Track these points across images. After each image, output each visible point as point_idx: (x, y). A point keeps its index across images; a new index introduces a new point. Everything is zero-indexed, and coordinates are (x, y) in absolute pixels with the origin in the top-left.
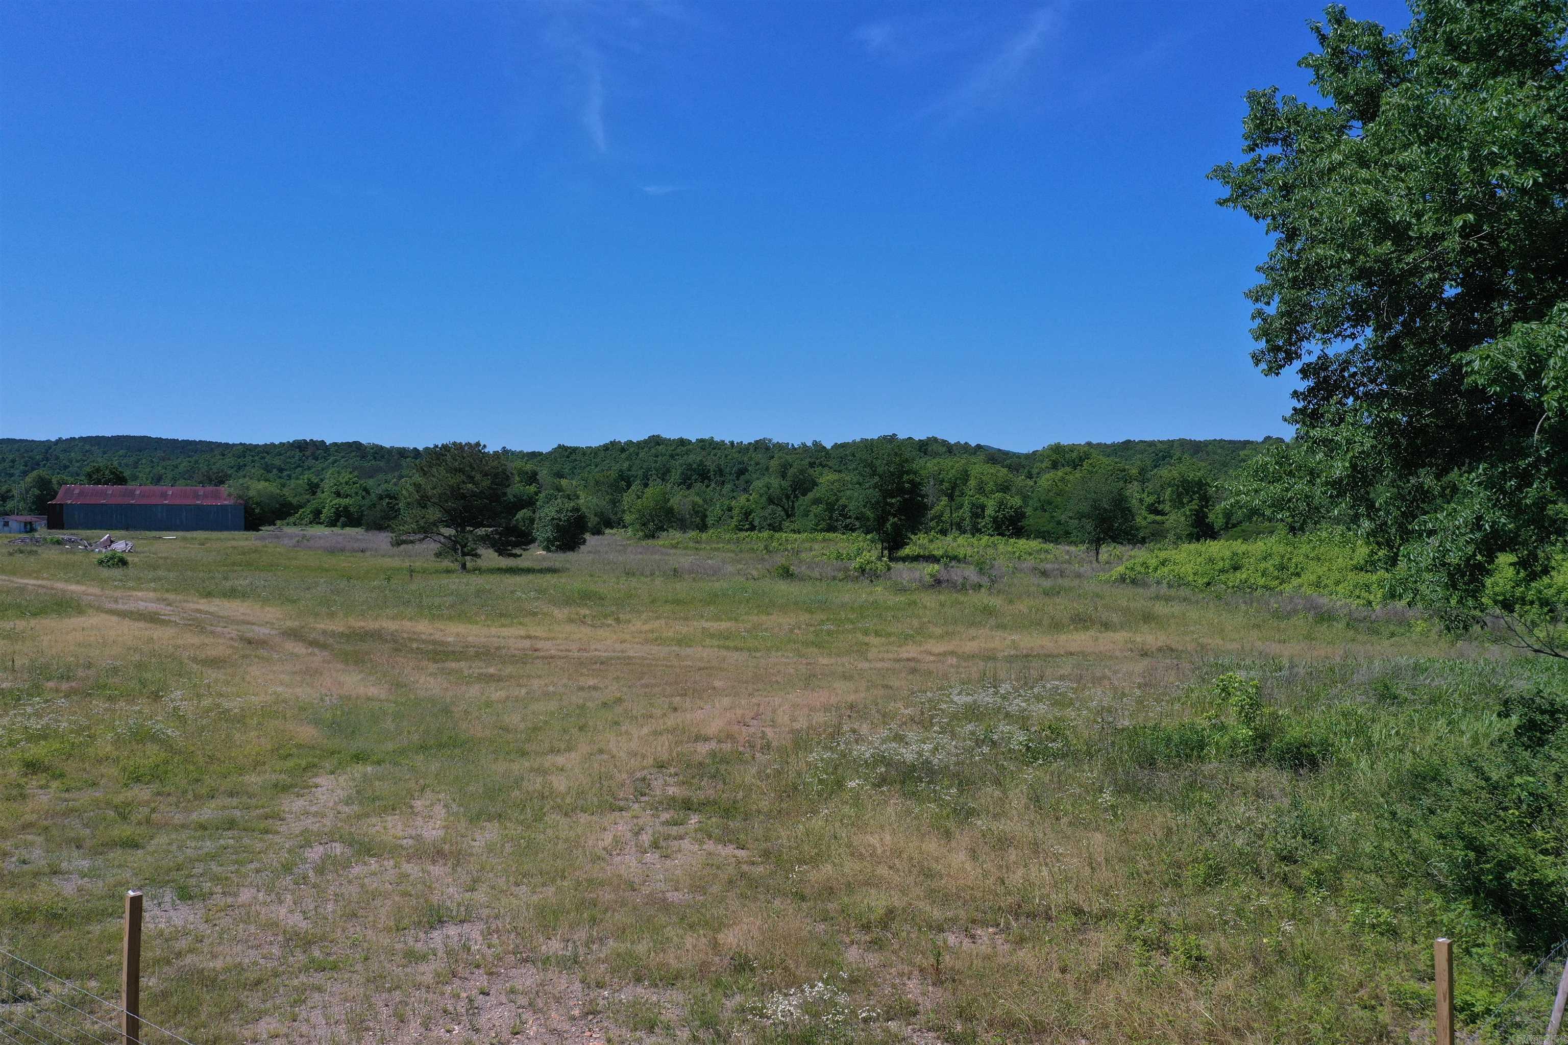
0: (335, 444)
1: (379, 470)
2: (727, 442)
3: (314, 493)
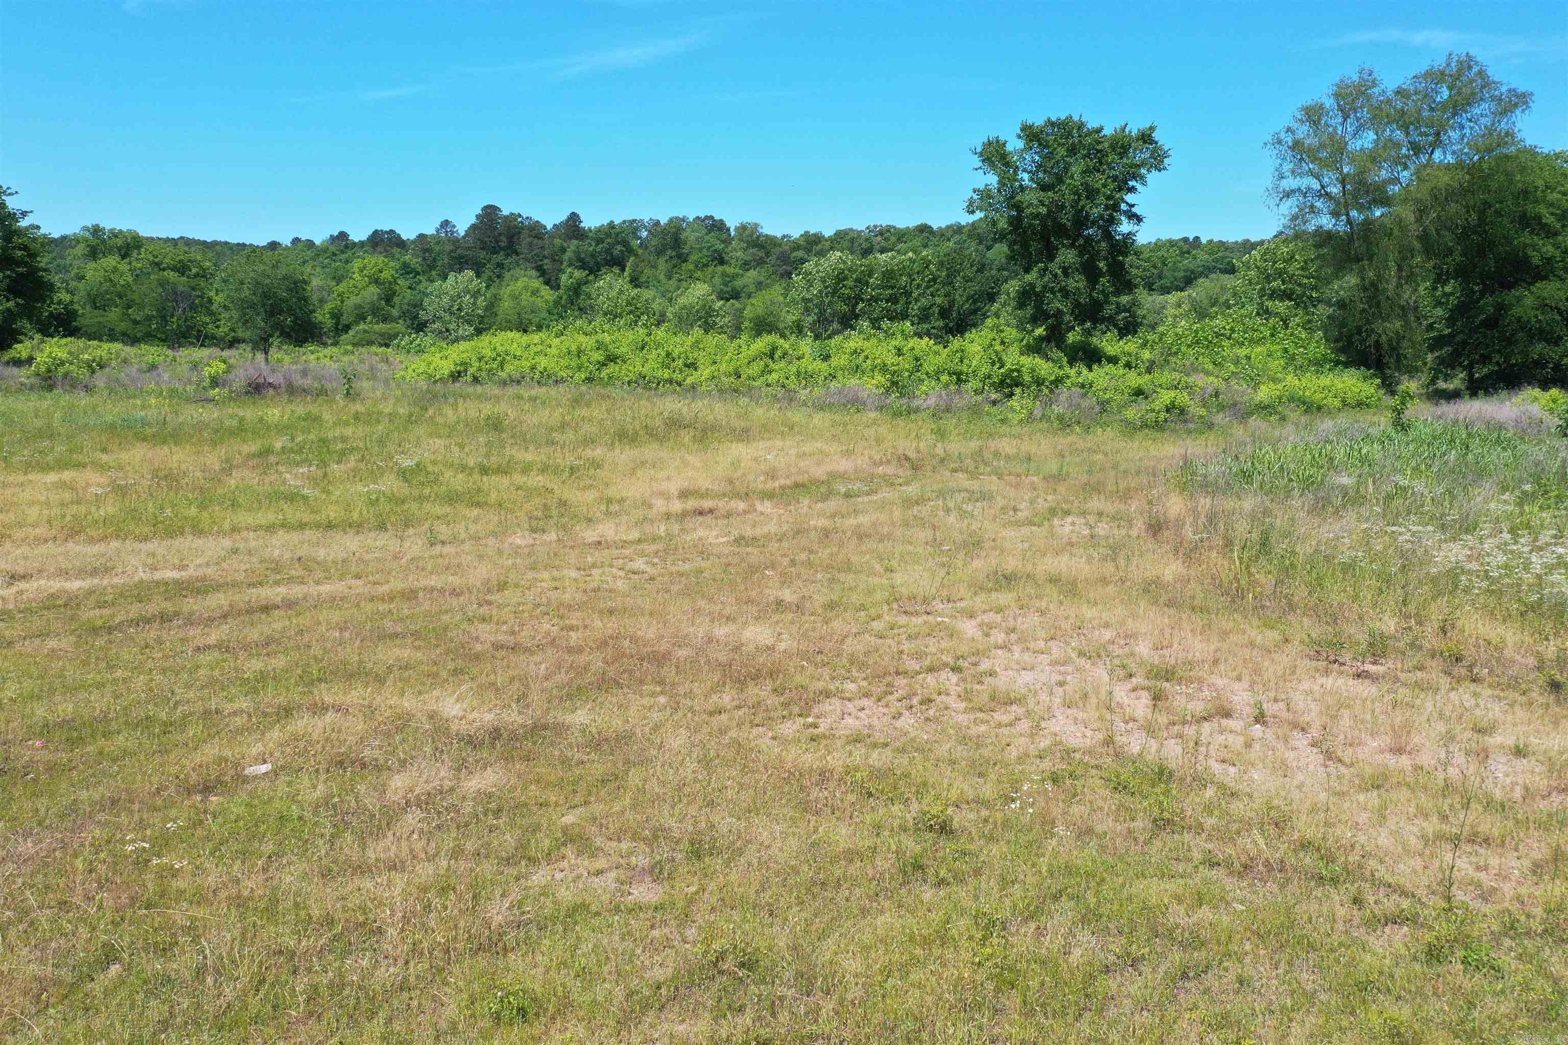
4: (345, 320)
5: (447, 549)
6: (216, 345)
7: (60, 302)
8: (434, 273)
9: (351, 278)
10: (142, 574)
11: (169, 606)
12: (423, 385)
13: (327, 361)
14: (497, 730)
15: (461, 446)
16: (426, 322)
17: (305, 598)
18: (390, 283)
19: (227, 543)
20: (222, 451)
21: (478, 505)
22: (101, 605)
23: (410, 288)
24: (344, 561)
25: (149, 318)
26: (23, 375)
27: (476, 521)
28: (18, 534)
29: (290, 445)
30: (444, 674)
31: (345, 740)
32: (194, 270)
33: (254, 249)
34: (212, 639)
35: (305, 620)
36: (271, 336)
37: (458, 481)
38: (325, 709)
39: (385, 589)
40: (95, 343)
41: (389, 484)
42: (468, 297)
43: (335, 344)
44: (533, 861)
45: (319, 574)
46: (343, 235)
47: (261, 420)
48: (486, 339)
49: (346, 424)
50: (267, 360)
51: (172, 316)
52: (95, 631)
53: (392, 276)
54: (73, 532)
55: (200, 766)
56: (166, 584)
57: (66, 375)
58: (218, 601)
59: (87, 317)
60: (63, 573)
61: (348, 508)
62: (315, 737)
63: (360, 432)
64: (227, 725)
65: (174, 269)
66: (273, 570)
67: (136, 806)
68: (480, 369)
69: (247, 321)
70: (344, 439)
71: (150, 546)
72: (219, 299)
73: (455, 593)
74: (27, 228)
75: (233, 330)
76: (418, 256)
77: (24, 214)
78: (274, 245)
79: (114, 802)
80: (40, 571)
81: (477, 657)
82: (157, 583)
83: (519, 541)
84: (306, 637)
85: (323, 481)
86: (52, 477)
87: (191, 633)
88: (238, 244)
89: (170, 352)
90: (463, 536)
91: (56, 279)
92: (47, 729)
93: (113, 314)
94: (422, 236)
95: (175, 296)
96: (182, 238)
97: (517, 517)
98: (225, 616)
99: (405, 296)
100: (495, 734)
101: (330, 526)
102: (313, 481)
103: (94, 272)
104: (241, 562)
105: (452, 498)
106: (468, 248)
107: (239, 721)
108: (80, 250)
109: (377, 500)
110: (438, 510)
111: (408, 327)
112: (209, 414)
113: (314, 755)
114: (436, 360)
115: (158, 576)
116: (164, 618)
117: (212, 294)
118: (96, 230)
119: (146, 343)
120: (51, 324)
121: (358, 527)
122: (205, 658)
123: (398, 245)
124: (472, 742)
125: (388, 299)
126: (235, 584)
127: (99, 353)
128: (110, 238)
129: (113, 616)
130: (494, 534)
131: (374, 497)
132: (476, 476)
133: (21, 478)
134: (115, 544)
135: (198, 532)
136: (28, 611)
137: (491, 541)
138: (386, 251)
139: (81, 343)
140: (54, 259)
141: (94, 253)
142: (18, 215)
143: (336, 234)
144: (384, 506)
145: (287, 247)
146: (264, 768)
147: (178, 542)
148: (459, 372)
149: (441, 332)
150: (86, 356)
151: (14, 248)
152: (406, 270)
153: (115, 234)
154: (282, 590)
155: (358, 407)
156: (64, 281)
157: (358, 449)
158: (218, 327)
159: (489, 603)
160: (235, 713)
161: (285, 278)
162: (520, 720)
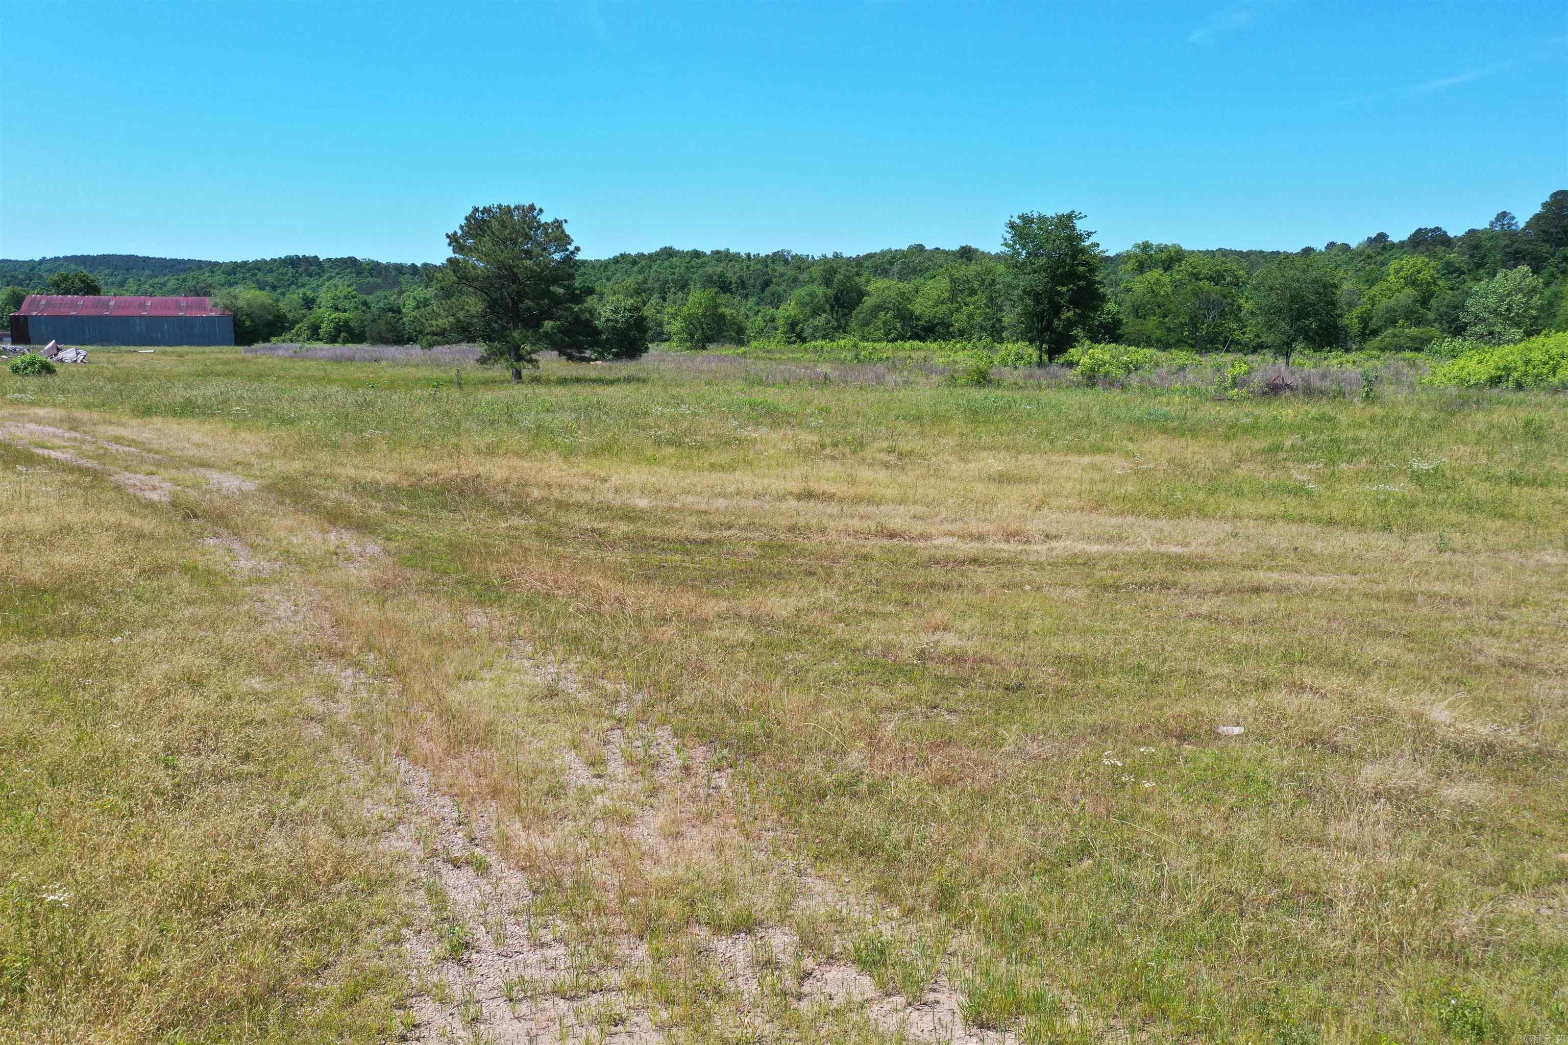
0: (330, 260)
1: (377, 287)
2: (743, 254)
3: (310, 309)
4: (1372, 325)
5: (1459, 557)
6: (1240, 351)
7: (1108, 313)
8: (1481, 271)
9: (1385, 280)
10: (1149, 546)
11: (1170, 577)
12: (1453, 391)
13: (1349, 366)
14: (1491, 746)
15: (1490, 455)
16: (1467, 324)
17: (1296, 586)
18: (1429, 284)
19: (1228, 528)
20: (1234, 445)
21: (1503, 516)
22: (1113, 568)
23: (1451, 289)
24: (1341, 556)
25: (1183, 325)
26: (1072, 374)
27: (1496, 533)
28: (1055, 502)
29: (1299, 443)
30: (1436, 679)
31: (1319, 722)
32: (1228, 279)
33: (1287, 256)
34: (1205, 609)
35: (1295, 605)
36: (1294, 340)
37: (1482, 491)
38: (1303, 688)
39: (1382, 588)
40: (1133, 348)
41: (1400, 487)
42: (1520, 296)
43: (1360, 349)
44: (1515, 888)
45: (1313, 565)
46: (1382, 237)
47: (1275, 418)
48: (1537, 341)
49: (1362, 426)
50: (1288, 364)
51: (1203, 323)
52: (1105, 588)
53: (1432, 276)
54: (1098, 506)
55: (1180, 716)
56: (1169, 557)
57: (1106, 375)
58: (1214, 577)
59: (1130, 326)
60: (1085, 538)
61: (1352, 507)
62: (1289, 712)
63: (1375, 434)
64: (1208, 685)
65: (1210, 279)
66: (1268, 556)
67: (1121, 737)
68: (1526, 374)
69: (1271, 326)
70: (1356, 441)
71: (1159, 524)
72: (1247, 306)
73: (1461, 602)
74: (1089, 247)
75: (1258, 336)
76: (1464, 254)
77: (1089, 234)
78: (1307, 251)
79: (1104, 730)
80: (1068, 534)
81: (1479, 670)
82: (1162, 555)
83: (1548, 559)
84: (1293, 621)
85: (1331, 479)
86: (1086, 460)
87: (1186, 601)
88: (1273, 253)
89: (1197, 357)
90: (1479, 545)
91: (1108, 291)
92: (1058, 660)
93: (1152, 322)
94: (1472, 232)
95: (1209, 304)
96: (1220, 249)
97: (1549, 534)
98: (1217, 592)
99: (1444, 295)
100: (1489, 749)
101: (1331, 522)
102: (1320, 478)
103: (1140, 284)
104: (1239, 545)
105: (1471, 506)
106: (1529, 242)
107: (1219, 685)
108: (1131, 265)
109: (1385, 501)
110: (1453, 517)
111: (1443, 331)
112: (1229, 412)
113: (1287, 729)
114: (1472, 365)
115: (1163, 549)
116: (1165, 586)
117: (1242, 301)
118: (1146, 246)
119: (1176, 348)
120: (1099, 332)
121: (1362, 526)
122: (1196, 625)
123: (1443, 244)
124: (1460, 752)
125: (1424, 302)
126: (1231, 565)
127: (1136, 356)
128: (1156, 253)
129: (1121, 577)
130: (1517, 547)
131: (1382, 497)
132: (1505, 485)
133: (1063, 458)
134: (1130, 519)
135: (1203, 515)
136: (1054, 565)
137: (1513, 556)
138: (1428, 250)
139: (1121, 348)
140: (1108, 275)
141: (1141, 268)
142: (1085, 236)
143: (1373, 235)
144: (1392, 508)
145: (1321, 253)
146: (1237, 730)
147: (1185, 523)
148: (1500, 377)
149: (1482, 336)
150: (1125, 358)
151: (1078, 265)
152: (1450, 269)
153: (1161, 249)
154: (1275, 576)
155: (1378, 411)
156: (1114, 294)
157: (1371, 451)
158: (1244, 333)
159: (1502, 618)
160: (1216, 677)
161: (1315, 281)
162: (1521, 741)
